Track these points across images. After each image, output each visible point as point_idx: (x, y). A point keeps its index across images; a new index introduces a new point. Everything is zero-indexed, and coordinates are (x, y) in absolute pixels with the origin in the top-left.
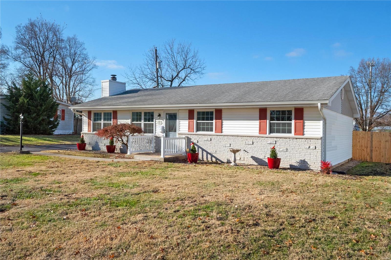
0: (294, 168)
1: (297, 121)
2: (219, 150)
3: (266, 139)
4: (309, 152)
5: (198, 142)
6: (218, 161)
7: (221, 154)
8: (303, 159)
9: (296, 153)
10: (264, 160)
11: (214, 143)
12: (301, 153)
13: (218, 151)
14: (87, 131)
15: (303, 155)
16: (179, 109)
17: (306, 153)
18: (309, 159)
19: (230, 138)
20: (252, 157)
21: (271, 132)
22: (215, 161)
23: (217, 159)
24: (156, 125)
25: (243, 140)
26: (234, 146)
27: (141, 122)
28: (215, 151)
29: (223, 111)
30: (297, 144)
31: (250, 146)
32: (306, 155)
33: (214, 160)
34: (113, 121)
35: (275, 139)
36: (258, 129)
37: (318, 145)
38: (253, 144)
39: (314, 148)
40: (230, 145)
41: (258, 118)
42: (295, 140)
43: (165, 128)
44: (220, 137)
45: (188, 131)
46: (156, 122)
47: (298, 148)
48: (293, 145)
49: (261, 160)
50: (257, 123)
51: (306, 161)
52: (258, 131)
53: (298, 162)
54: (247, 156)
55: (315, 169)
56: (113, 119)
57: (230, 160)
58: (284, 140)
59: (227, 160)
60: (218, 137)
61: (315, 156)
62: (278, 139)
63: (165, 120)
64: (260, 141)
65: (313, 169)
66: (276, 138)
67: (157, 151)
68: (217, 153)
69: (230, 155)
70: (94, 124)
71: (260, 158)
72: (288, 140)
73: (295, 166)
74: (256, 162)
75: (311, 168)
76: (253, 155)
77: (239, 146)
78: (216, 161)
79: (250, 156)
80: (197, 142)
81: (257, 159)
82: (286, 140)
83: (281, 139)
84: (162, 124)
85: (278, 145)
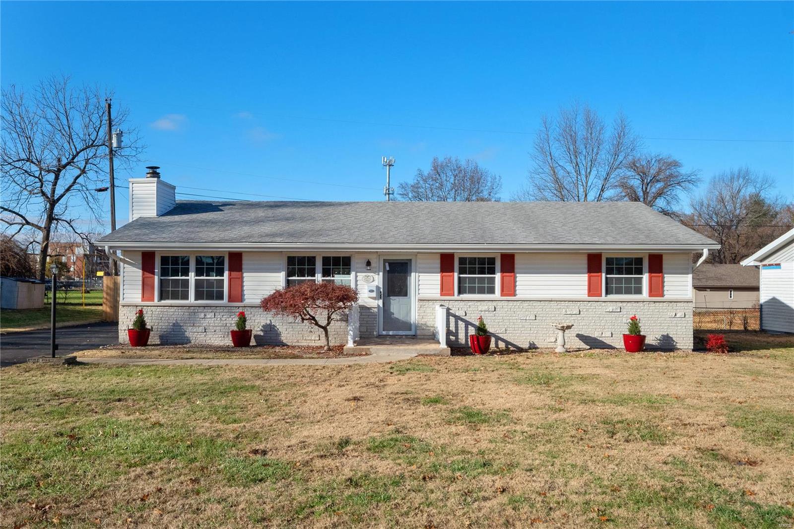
0: (653, 349)
1: (653, 274)
2: (513, 326)
3: (603, 304)
4: (675, 322)
5: (466, 315)
6: (510, 346)
7: (518, 335)
8: (666, 334)
9: (654, 324)
10: (601, 339)
11: (502, 315)
12: (663, 325)
13: (511, 329)
14: (140, 300)
15: (665, 327)
16: (418, 253)
17: (670, 325)
18: (675, 333)
19: (534, 304)
20: (578, 336)
21: (608, 292)
22: (504, 346)
23: (507, 343)
24: (358, 283)
25: (560, 308)
26: (544, 318)
27: (315, 276)
28: (504, 329)
29: (516, 257)
30: (656, 311)
31: (574, 317)
32: (671, 327)
33: (502, 345)
34: (230, 275)
35: (620, 304)
36: (586, 287)
37: (688, 311)
38: (580, 314)
39: (683, 316)
40: (536, 316)
41: (587, 271)
42: (652, 305)
43: (382, 290)
44: (515, 304)
45: (439, 295)
46: (356, 277)
47: (657, 316)
48: (649, 313)
49: (595, 339)
50: (584, 278)
51: (671, 336)
52: (586, 292)
53: (659, 338)
54: (570, 335)
55: (685, 347)
56: (230, 270)
57: (536, 343)
58: (634, 304)
59: (530, 344)
60: (511, 304)
61: (684, 328)
62: (625, 304)
63: (381, 274)
64: (592, 307)
65: (681, 347)
66: (621, 302)
67: (363, 336)
68: (508, 332)
69: (534, 335)
70: (161, 282)
71: (593, 336)
72: (641, 304)
73: (652, 345)
74: (587, 343)
75: (678, 347)
76: (580, 333)
77: (553, 318)
78: (507, 347)
79: (575, 335)
80: (464, 314)
81: (587, 338)
82: (638, 304)
83: (629, 304)
84: (373, 281)
85: (625, 313)
